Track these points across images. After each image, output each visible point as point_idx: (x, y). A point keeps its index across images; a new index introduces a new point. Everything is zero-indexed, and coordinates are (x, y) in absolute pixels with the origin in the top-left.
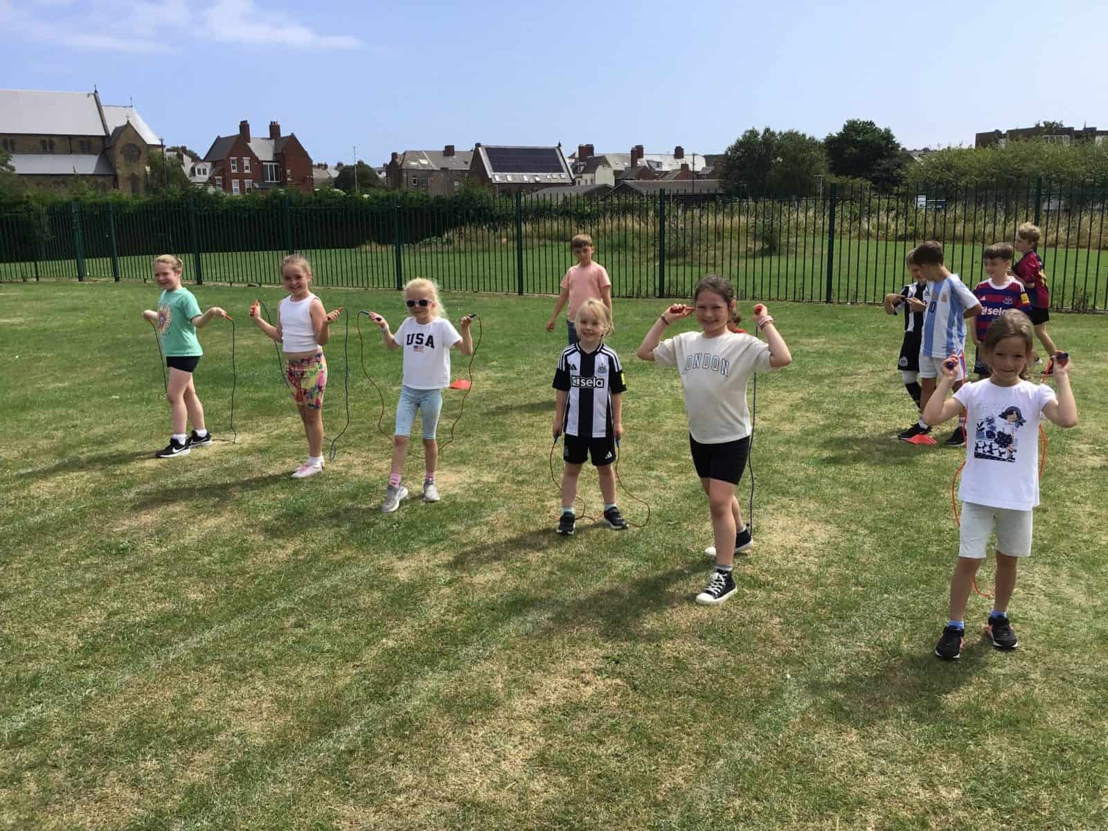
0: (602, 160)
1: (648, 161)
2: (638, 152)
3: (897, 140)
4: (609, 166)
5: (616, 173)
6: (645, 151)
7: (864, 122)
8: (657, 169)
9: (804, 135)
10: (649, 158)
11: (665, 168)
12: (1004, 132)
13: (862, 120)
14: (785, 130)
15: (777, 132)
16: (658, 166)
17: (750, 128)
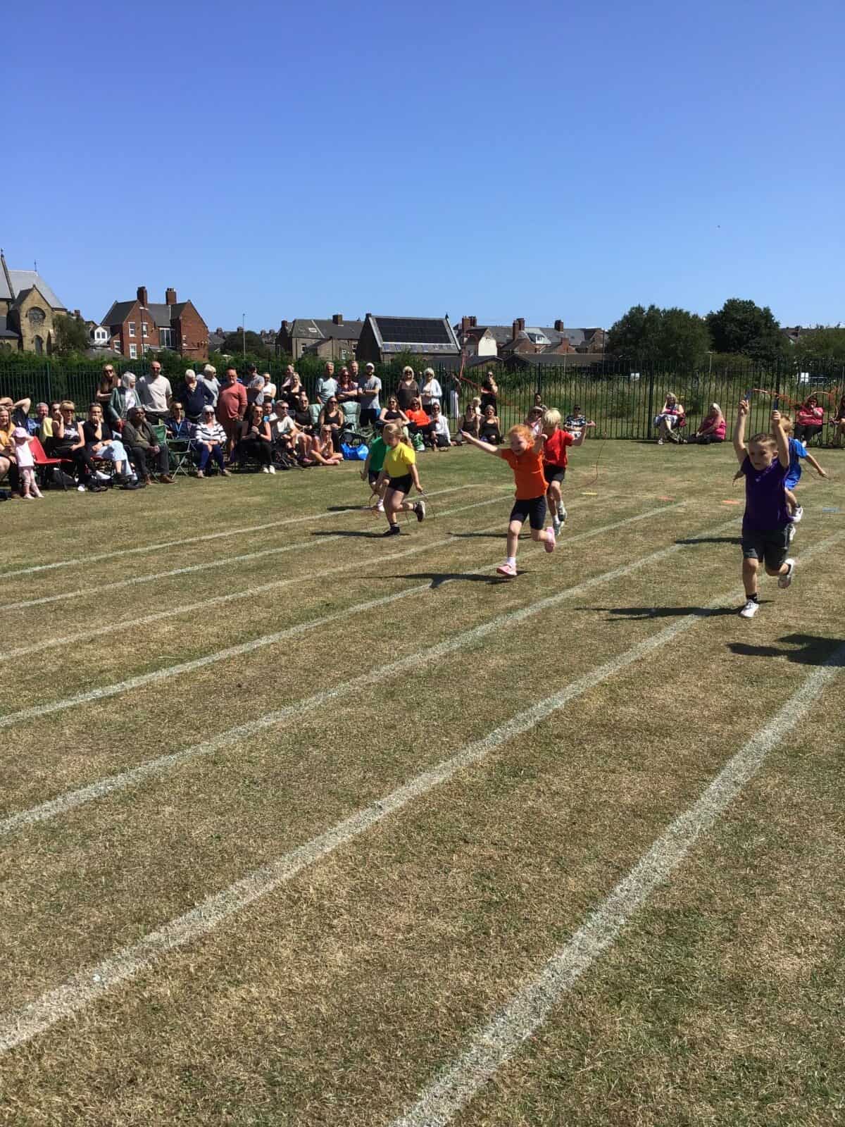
0: (485, 330)
2: (520, 324)
3: (776, 319)
4: (493, 338)
5: (500, 345)
6: (526, 324)
7: (743, 302)
8: (538, 342)
9: (688, 313)
10: (531, 331)
11: (546, 341)
13: (741, 299)
15: (661, 309)
16: (538, 339)
17: (636, 305)
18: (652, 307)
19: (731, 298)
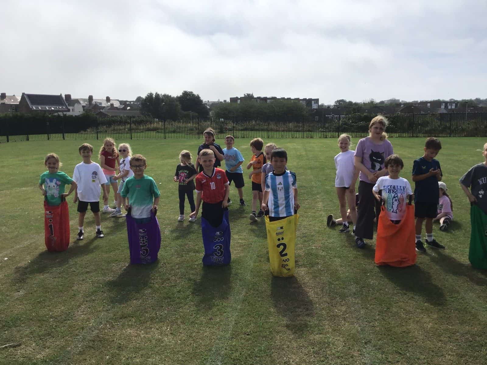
0: (77, 101)
1: (95, 102)
2: (91, 98)
3: (202, 98)
4: (80, 103)
5: (83, 107)
6: (94, 98)
7: (189, 92)
8: (100, 106)
9: (170, 96)
10: (96, 101)
11: (103, 105)
12: (239, 97)
13: (188, 91)
14: (163, 94)
15: (160, 94)
16: (100, 104)
17: (150, 92)
18: (157, 93)
19: (185, 90)
